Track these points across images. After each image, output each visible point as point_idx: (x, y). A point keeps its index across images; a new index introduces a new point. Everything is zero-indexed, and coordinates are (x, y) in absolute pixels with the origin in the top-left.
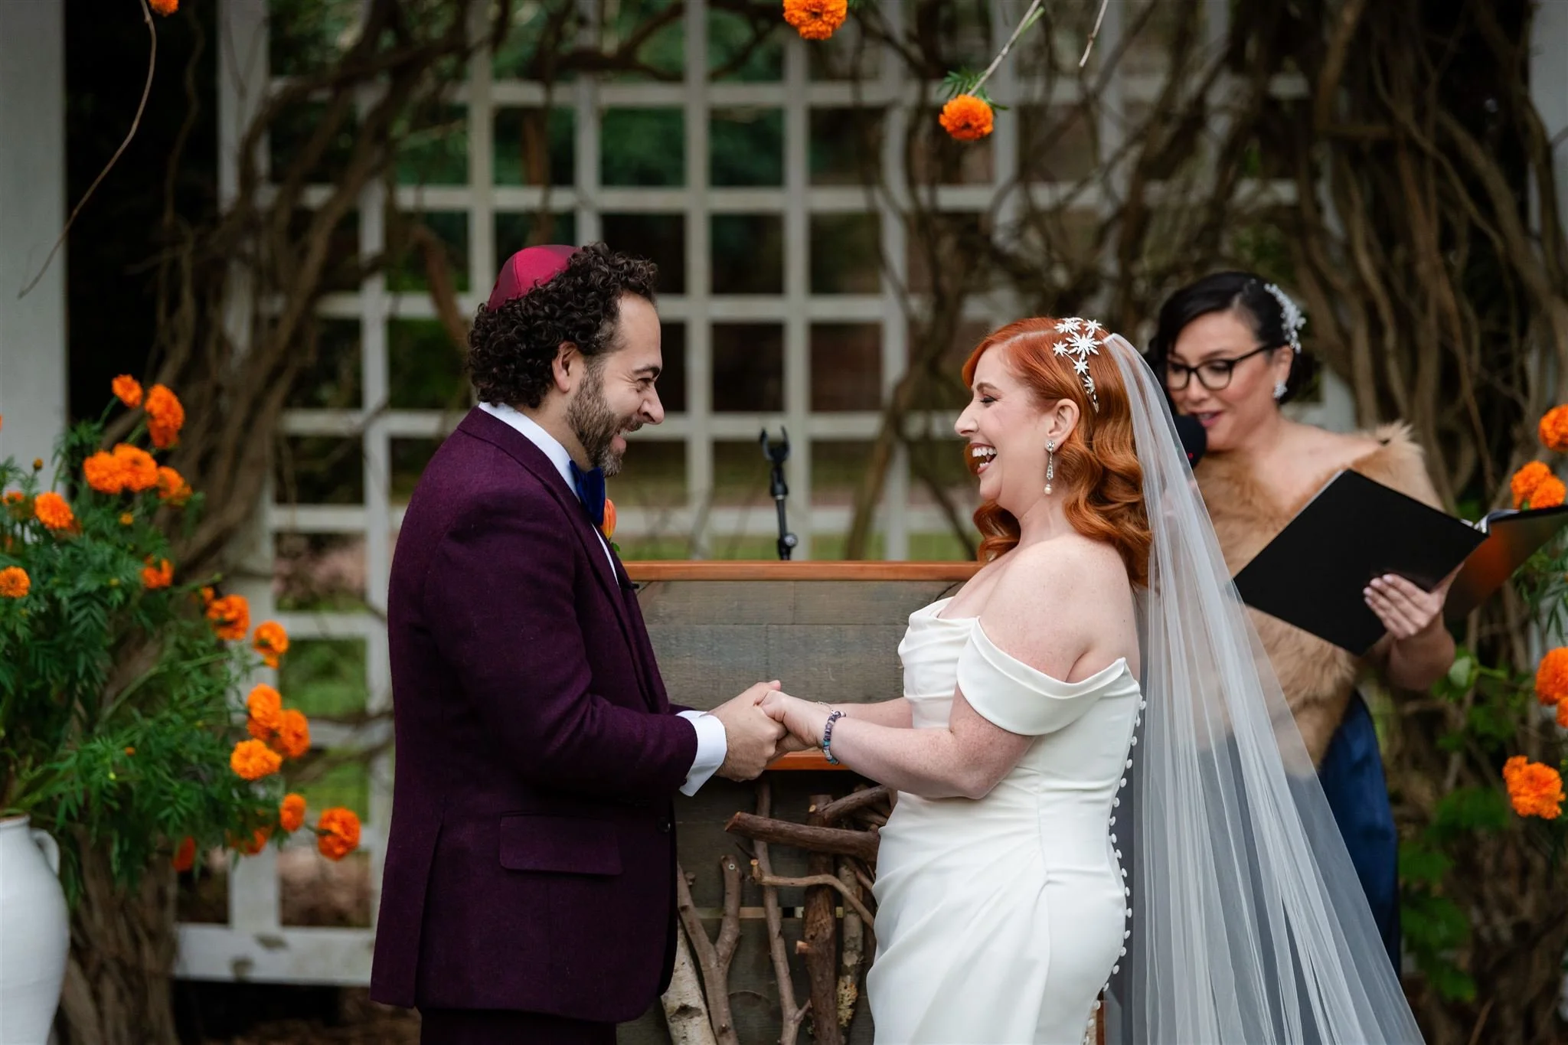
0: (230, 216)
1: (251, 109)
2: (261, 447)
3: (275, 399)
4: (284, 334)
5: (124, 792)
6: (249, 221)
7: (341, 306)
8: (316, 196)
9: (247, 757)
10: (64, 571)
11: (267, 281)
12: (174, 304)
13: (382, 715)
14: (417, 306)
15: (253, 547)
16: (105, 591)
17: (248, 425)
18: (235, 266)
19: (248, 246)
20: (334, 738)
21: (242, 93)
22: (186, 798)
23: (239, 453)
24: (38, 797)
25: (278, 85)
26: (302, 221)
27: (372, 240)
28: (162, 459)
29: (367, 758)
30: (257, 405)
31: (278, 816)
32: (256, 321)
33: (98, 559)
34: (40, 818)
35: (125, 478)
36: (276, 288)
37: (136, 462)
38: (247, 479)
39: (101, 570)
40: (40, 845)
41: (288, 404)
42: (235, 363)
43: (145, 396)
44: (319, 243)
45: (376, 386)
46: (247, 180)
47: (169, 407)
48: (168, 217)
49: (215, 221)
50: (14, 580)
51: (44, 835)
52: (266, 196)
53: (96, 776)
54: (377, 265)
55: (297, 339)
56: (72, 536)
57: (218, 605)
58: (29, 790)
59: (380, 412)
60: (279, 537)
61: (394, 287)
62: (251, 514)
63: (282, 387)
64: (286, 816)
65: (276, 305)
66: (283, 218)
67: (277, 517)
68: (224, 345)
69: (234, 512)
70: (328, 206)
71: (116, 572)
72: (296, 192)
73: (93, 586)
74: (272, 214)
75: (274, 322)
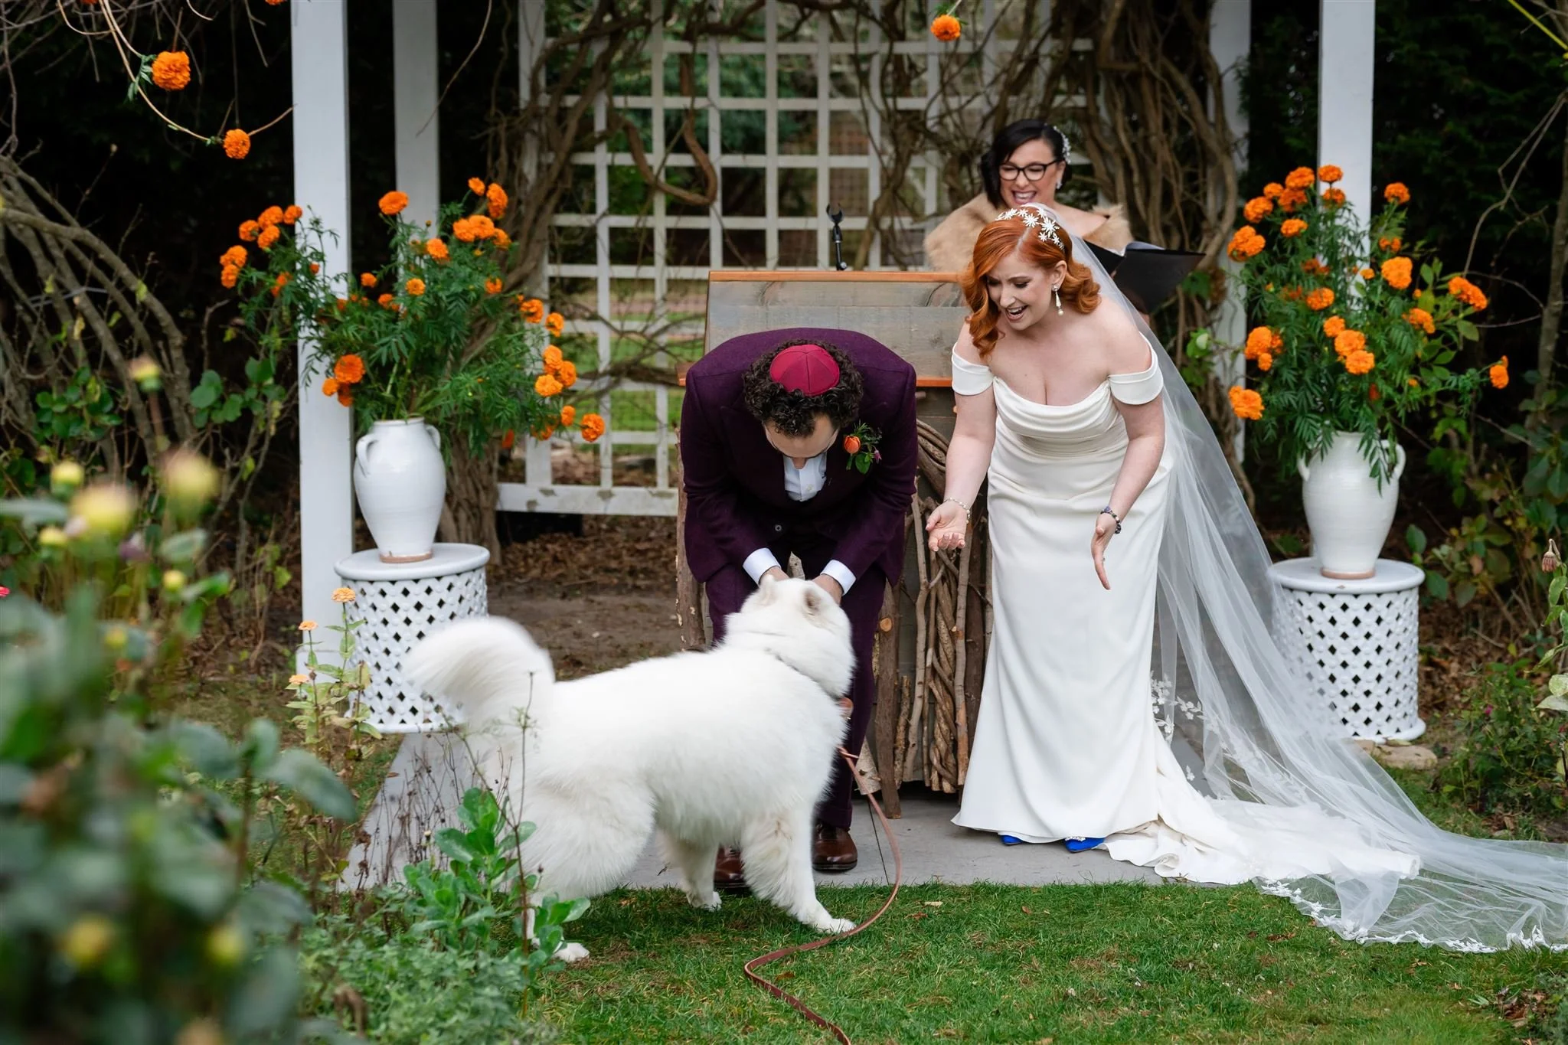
0: (525, 110)
1: (537, 54)
2: (541, 233)
3: (550, 208)
4: (555, 173)
5: (475, 404)
6: (536, 114)
7: (584, 159)
8: (571, 101)
9: (544, 384)
10: (443, 282)
11: (545, 145)
12: (496, 156)
13: (605, 374)
14: (624, 159)
15: (539, 285)
16: (465, 293)
17: (535, 220)
18: (528, 136)
19: (535, 127)
20: (580, 385)
21: (532, 44)
22: (510, 408)
23: (530, 236)
24: (429, 407)
25: (550, 41)
26: (562, 114)
27: (600, 124)
28: (497, 224)
29: (600, 394)
30: (540, 210)
31: (560, 418)
32: (539, 166)
33: (462, 275)
34: (430, 419)
35: (477, 231)
36: (550, 149)
37: (482, 223)
38: (535, 249)
39: (464, 281)
40: (430, 433)
41: (557, 211)
42: (528, 188)
43: (487, 189)
44: (573, 125)
45: (602, 202)
46: (535, 91)
47: (500, 197)
48: (493, 110)
49: (517, 113)
50: (416, 286)
51: (432, 428)
52: (544, 100)
53: (461, 394)
54: (603, 137)
55: (561, 175)
56: (449, 263)
57: (526, 304)
58: (424, 403)
59: (604, 215)
60: (552, 279)
61: (613, 149)
62: (537, 268)
63: (554, 201)
64: (564, 417)
65: (550, 158)
66: (554, 112)
67: (551, 270)
68: (522, 178)
69: (529, 266)
70: (576, 105)
71: (472, 282)
72: (560, 99)
73: (460, 290)
74: (547, 109)
75: (549, 166)
